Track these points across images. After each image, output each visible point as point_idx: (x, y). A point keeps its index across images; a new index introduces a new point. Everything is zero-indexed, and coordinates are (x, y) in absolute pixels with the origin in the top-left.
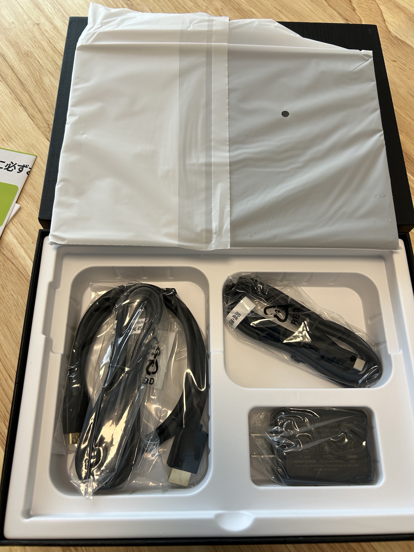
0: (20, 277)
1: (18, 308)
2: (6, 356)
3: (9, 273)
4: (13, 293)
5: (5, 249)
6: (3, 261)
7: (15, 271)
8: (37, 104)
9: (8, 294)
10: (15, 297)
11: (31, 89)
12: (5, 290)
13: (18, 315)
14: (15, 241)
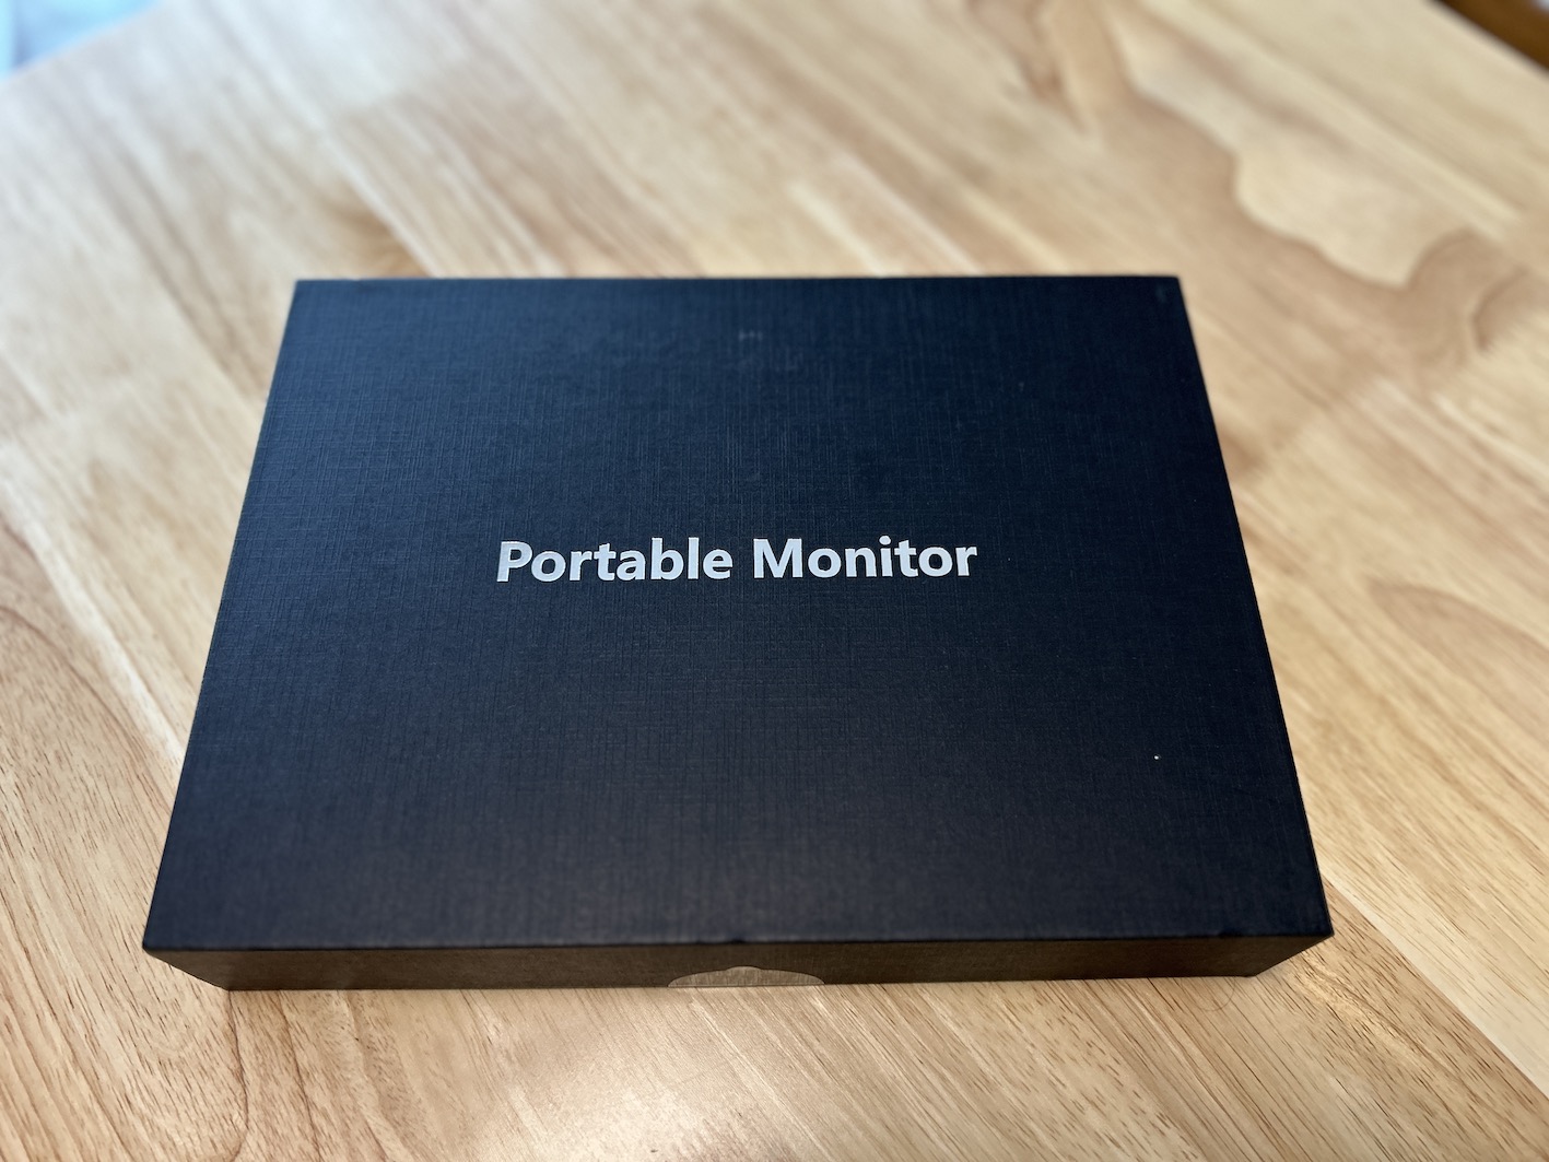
0: (111, 729)
1: (95, 816)
2: (46, 950)
4: (85, 775)
5: (78, 655)
6: (68, 687)
7: (97, 713)
9: (72, 777)
10: (90, 783)
12: (65, 766)
13: (93, 834)
14: (107, 634)
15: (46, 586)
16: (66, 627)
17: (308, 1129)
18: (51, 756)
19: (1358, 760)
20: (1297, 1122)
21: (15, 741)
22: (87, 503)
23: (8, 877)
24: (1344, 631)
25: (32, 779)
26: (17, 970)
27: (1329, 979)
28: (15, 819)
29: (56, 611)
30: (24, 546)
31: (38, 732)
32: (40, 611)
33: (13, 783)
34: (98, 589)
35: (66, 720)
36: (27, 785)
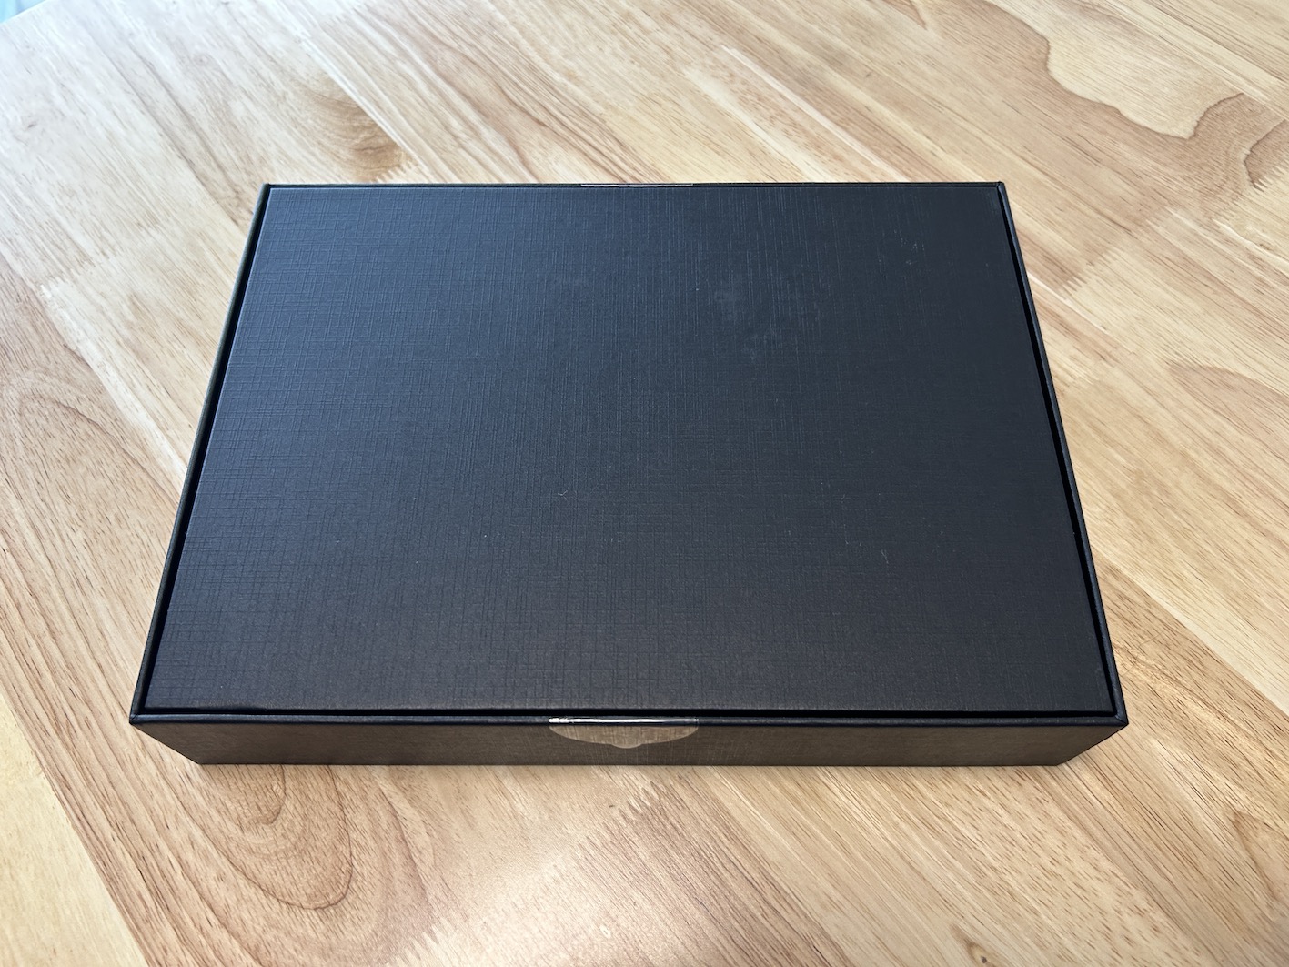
0: (159, 497)
1: (150, 563)
2: (116, 665)
3: (135, 489)
4: (140, 532)
5: (129, 441)
6: (122, 465)
7: (147, 485)
8: (217, 154)
9: (129, 534)
10: (145, 538)
11: (205, 127)
12: (124, 525)
13: (149, 576)
14: (152, 424)
15: (101, 390)
16: (118, 421)
17: (334, 795)
18: (112, 518)
19: (1165, 499)
20: (1128, 773)
21: (82, 508)
22: (130, 326)
23: (82, 610)
24: (1151, 402)
25: (98, 536)
26: (93, 681)
27: (1150, 666)
28: (85, 566)
29: (109, 408)
30: (80, 359)
31: (100, 500)
32: (96, 408)
33: (82, 539)
34: (143, 391)
35: (122, 490)
36: (93, 540)
